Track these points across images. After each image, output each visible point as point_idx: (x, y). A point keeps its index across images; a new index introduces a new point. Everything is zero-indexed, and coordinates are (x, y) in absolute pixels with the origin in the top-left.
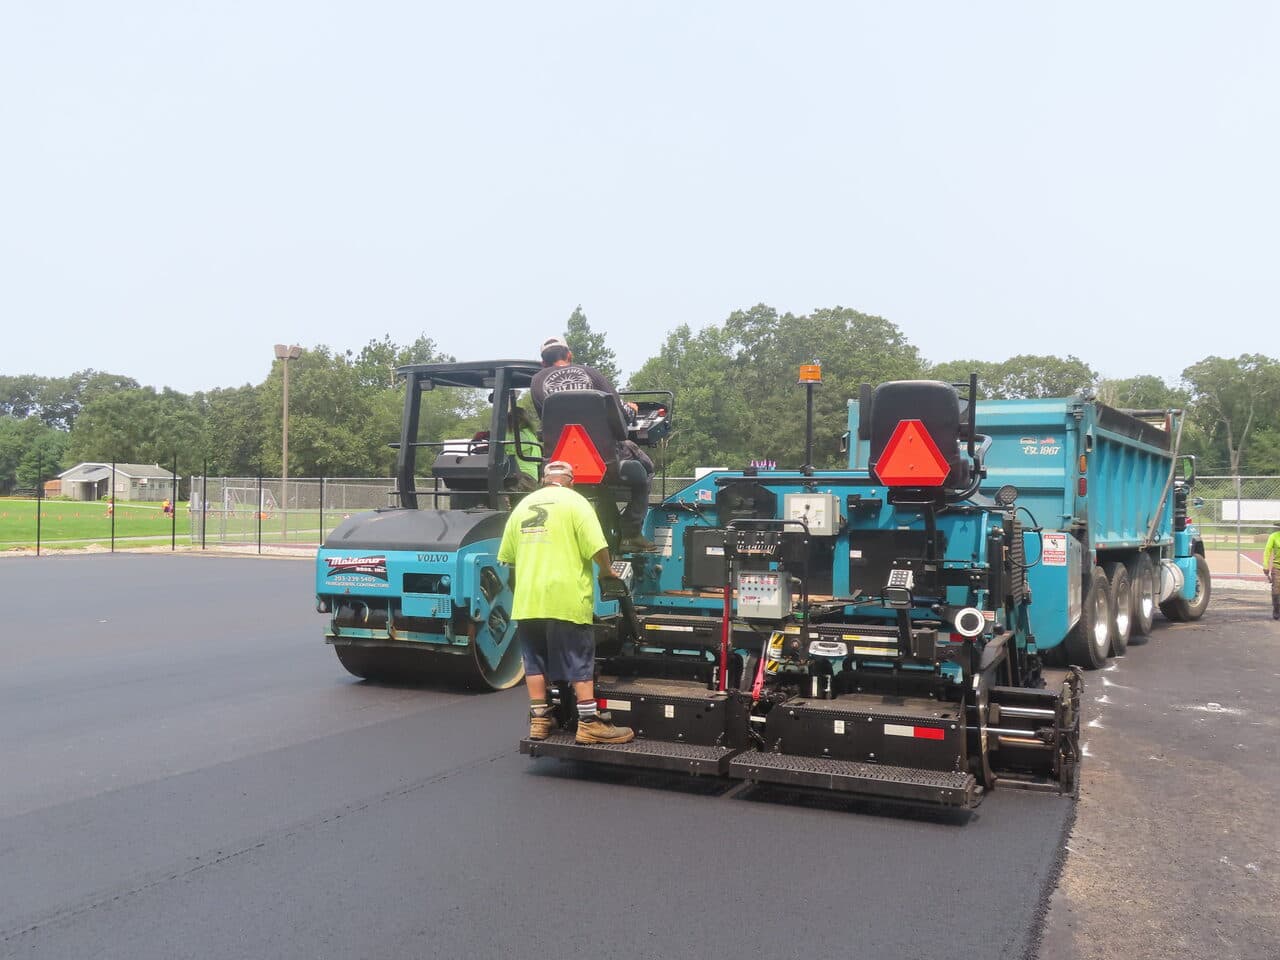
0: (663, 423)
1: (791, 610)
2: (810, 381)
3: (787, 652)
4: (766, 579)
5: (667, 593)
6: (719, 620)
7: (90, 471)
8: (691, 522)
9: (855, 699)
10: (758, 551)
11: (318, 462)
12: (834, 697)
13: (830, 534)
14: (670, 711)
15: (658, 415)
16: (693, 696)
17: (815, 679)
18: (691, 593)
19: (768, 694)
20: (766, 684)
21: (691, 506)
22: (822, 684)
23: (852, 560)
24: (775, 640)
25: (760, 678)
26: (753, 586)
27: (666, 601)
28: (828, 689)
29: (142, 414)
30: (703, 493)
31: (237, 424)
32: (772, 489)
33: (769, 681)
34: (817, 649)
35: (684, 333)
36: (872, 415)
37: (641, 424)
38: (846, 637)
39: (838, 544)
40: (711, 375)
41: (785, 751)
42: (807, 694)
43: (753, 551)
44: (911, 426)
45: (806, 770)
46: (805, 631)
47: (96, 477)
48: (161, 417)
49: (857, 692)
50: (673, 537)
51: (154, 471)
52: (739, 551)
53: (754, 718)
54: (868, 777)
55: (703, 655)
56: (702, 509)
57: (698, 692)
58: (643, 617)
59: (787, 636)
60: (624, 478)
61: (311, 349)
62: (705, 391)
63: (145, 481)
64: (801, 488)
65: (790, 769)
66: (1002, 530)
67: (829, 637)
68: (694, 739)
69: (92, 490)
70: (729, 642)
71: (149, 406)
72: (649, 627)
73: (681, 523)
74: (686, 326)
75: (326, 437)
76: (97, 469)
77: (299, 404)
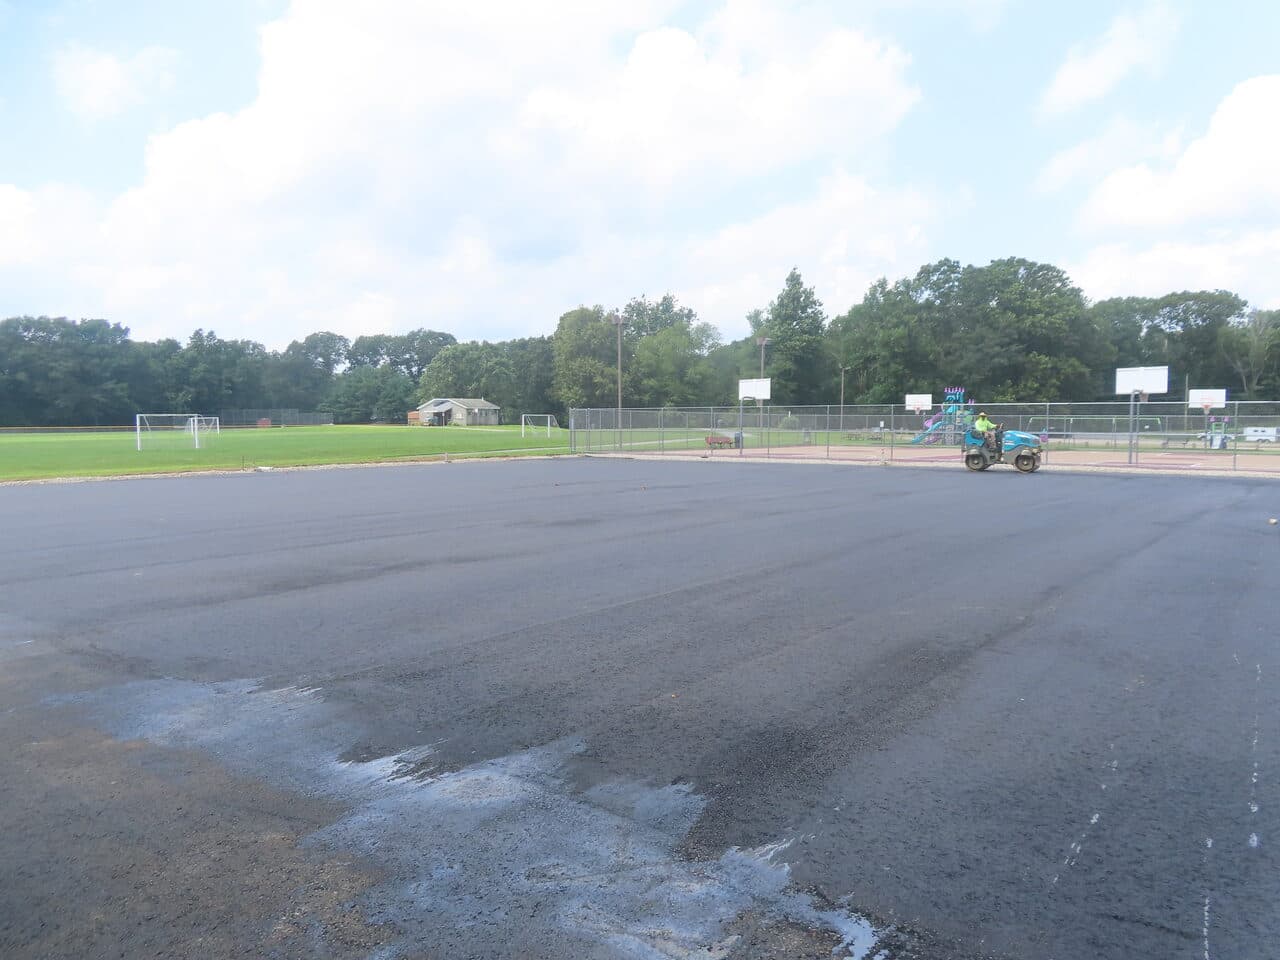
7: (438, 405)
11: (597, 393)
29: (471, 361)
31: (534, 366)
35: (883, 284)
40: (906, 317)
47: (443, 408)
48: (485, 365)
51: (480, 404)
61: (591, 308)
62: (901, 331)
63: (476, 411)
69: (442, 419)
71: (475, 356)
74: (884, 279)
75: (602, 374)
76: (442, 403)
77: (581, 350)
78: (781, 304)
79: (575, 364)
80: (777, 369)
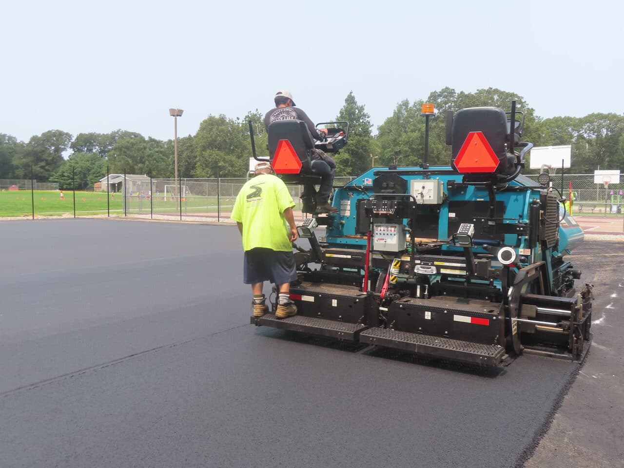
0: (342, 139)
1: (405, 247)
2: (427, 113)
3: (402, 270)
4: (390, 229)
5: (346, 237)
6: (364, 251)
7: (115, 178)
8: (361, 197)
9: (441, 299)
10: (385, 212)
12: (429, 298)
13: (435, 203)
14: (335, 303)
15: (340, 136)
16: (348, 295)
17: (419, 287)
18: (359, 236)
19: (389, 295)
20: (389, 289)
21: (360, 187)
22: (423, 290)
23: (450, 219)
24: (395, 263)
25: (386, 286)
26: (382, 232)
27: (343, 241)
28: (426, 293)
29: (139, 150)
30: (367, 180)
31: (184, 155)
32: (405, 177)
33: (392, 288)
34: (419, 270)
35: (406, 104)
36: (453, 128)
37: (329, 140)
38: (436, 263)
39: (442, 209)
40: (419, 126)
41: (397, 328)
42: (413, 295)
43: (382, 212)
44: (476, 135)
45: (403, 341)
46: (413, 259)
47: (117, 181)
48: (148, 152)
49: (443, 295)
50: (351, 205)
51: (144, 178)
52: (375, 212)
53: (381, 308)
54: (438, 347)
55: (359, 272)
56: (366, 189)
57: (352, 292)
58: (324, 249)
59: (401, 261)
60: (314, 171)
61: (217, 117)
62: (416, 134)
63: (140, 183)
64: (422, 177)
65: (393, 339)
66: (538, 201)
67: (426, 263)
68: (346, 319)
69: (116, 187)
70: (370, 264)
71: (142, 147)
72: (327, 255)
73: (355, 197)
74: (407, 100)
75: (224, 161)
77: (212, 145)
78: (342, 117)
79: (206, 154)
80: (339, 158)
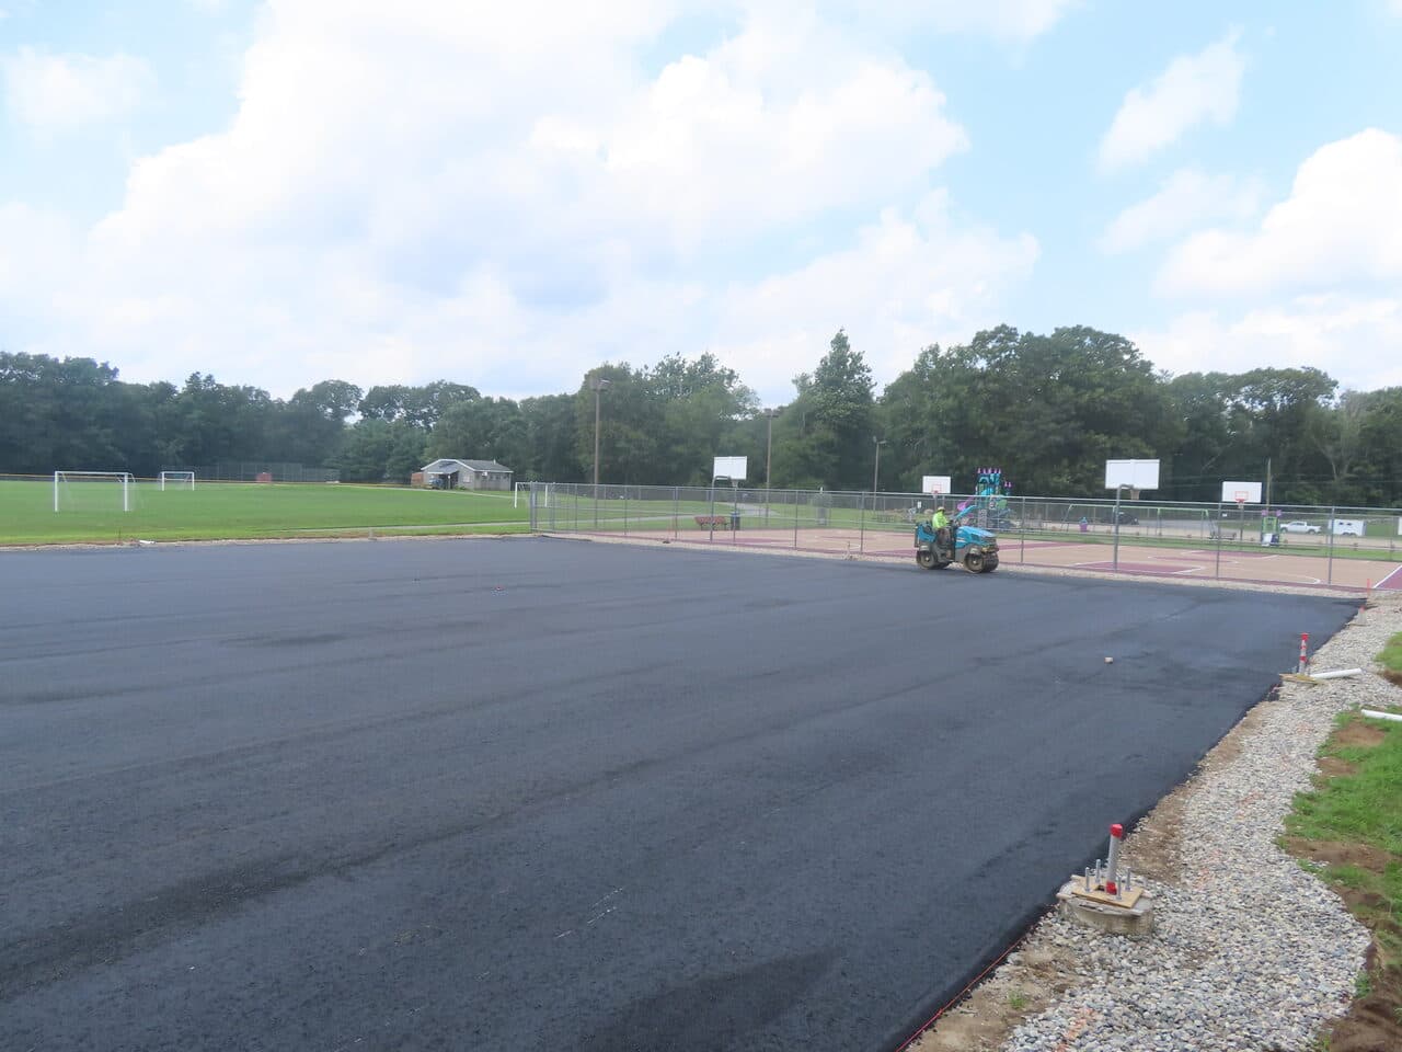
7: (444, 466)
11: (620, 461)
29: (484, 419)
31: (556, 426)
35: (935, 350)
40: (956, 388)
47: (449, 471)
48: (499, 422)
51: (492, 466)
61: (616, 365)
62: (950, 402)
63: (486, 474)
69: (448, 482)
71: (489, 413)
74: (936, 345)
75: (626, 438)
76: (451, 463)
77: (609, 411)
78: (826, 368)
80: (817, 439)
